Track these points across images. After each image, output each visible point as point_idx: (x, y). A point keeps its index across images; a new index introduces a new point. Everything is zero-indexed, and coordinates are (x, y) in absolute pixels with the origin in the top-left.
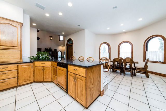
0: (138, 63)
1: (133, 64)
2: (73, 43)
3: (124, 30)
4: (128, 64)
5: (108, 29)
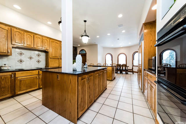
0: (129, 67)
1: (126, 67)
2: (86, 53)
3: (122, 47)
4: (124, 68)
5: (112, 45)
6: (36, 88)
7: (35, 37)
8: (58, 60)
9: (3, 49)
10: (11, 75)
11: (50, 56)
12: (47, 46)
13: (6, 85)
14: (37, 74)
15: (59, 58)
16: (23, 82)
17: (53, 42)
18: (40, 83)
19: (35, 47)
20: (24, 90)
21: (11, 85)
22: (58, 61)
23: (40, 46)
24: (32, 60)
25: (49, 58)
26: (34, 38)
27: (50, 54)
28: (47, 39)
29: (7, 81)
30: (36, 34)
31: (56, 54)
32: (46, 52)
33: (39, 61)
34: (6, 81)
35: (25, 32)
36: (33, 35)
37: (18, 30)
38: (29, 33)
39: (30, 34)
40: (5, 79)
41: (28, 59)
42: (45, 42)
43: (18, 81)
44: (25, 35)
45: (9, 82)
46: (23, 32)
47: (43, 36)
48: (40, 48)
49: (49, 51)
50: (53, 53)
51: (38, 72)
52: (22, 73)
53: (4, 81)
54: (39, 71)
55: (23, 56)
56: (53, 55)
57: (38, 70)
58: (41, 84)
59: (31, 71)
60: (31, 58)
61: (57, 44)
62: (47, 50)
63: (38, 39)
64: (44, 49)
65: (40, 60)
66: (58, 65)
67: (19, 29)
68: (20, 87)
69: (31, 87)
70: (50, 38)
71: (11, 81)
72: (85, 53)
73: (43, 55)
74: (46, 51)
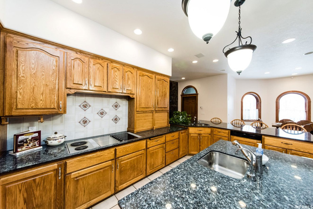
3: (294, 74)
6: (109, 194)
7: (110, 68)
8: (151, 114)
9: (51, 100)
10: (57, 170)
11: (138, 107)
12: (131, 85)
13: (44, 198)
14: (112, 158)
15: (154, 110)
16: (83, 183)
17: (143, 76)
18: (117, 179)
19: (110, 90)
20: (85, 203)
21: (56, 194)
22: (151, 117)
23: (119, 88)
24: (105, 117)
25: (135, 112)
26: (107, 69)
27: (138, 102)
28: (132, 70)
29: (48, 187)
30: (112, 61)
31: (148, 102)
32: (129, 99)
33: (116, 120)
34: (44, 188)
35: (92, 58)
36: (106, 63)
37: (79, 56)
38: (98, 61)
39: (100, 61)
40: (44, 183)
41: (98, 117)
42: (129, 78)
43: (72, 183)
44: (91, 65)
45: (51, 190)
46: (86, 59)
47: (124, 65)
48: (119, 92)
49: (135, 96)
50: (143, 101)
51: (114, 152)
52: (80, 161)
53: (41, 188)
54: (116, 150)
55: (89, 110)
56: (143, 106)
57: (114, 148)
58: (118, 182)
59: (99, 153)
60: (102, 113)
61: (150, 80)
62: (131, 96)
63: (116, 71)
64: (125, 92)
65: (119, 116)
66: (151, 125)
67: (81, 52)
68: (76, 198)
69: (99, 193)
70: (138, 68)
71: (56, 185)
72: (195, 93)
73: (124, 105)
74: (129, 97)
